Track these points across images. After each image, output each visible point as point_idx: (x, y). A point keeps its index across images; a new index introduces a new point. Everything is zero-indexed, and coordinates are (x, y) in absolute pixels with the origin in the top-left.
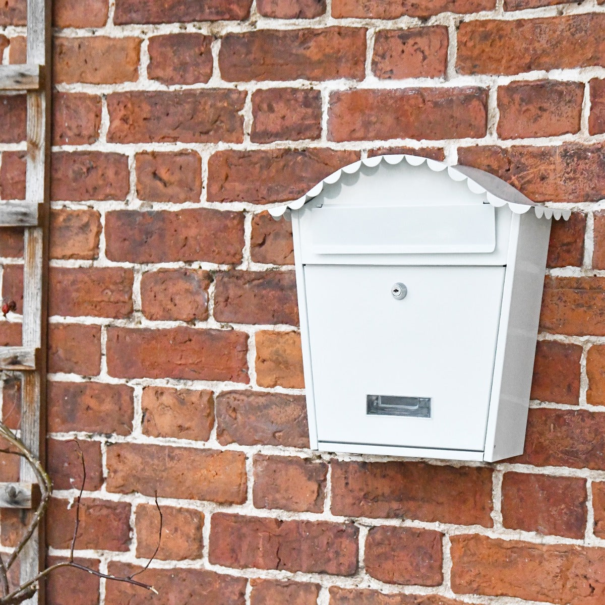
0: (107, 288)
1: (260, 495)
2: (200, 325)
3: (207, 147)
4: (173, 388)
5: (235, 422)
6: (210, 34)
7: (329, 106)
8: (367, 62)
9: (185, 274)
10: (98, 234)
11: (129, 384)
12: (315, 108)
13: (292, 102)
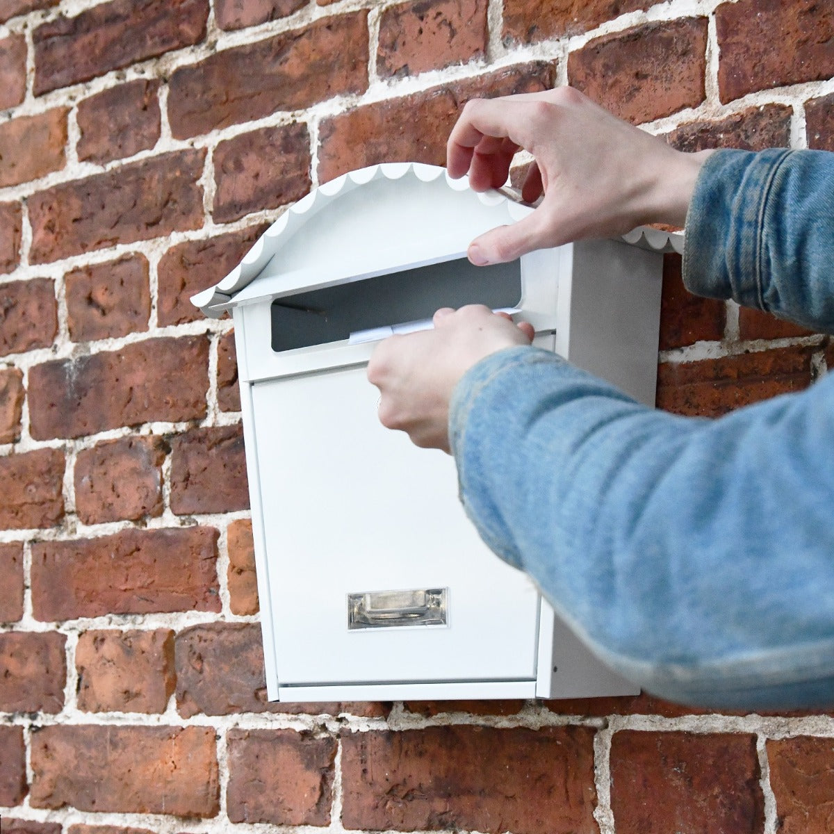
0: (31, 483)
1: (237, 798)
2: (153, 524)
3: (157, 243)
4: (117, 631)
5: (201, 677)
6: (156, 77)
7: (319, 144)
8: (370, 61)
9: (129, 445)
10: (19, 402)
11: (61, 631)
12: (299, 151)
13: (268, 149)
